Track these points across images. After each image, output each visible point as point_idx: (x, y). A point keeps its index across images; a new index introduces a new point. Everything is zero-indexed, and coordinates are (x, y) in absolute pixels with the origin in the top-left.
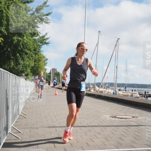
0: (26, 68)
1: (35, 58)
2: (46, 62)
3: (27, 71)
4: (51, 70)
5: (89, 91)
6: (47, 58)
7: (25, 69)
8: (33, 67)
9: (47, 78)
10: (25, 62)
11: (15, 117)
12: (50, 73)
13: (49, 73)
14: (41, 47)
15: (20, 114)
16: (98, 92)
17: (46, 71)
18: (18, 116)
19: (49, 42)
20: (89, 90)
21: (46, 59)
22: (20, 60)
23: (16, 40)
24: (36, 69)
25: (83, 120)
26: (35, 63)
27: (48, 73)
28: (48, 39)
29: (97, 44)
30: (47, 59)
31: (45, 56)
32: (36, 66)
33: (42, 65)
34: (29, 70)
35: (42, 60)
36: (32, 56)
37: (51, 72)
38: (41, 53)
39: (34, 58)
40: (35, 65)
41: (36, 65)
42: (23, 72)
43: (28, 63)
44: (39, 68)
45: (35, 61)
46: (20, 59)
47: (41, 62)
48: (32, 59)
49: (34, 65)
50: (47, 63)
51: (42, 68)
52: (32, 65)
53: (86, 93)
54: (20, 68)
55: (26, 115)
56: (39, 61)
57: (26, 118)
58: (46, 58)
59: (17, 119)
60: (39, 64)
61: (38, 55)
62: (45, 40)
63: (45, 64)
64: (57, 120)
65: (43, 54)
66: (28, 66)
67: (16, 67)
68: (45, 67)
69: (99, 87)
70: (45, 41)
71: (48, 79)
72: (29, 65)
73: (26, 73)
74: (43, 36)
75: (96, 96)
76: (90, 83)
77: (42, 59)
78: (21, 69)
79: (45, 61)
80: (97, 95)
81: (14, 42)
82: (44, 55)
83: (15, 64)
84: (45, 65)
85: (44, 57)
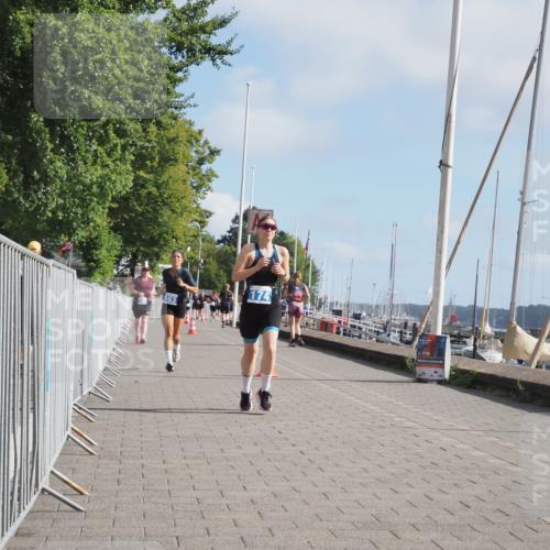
0: (84, 204)
1: (140, 143)
2: (204, 168)
3: (87, 222)
4: (236, 220)
5: (474, 355)
6: (213, 145)
7: (80, 211)
8: (123, 201)
9: (213, 267)
10: (82, 168)
11: (16, 502)
12: (230, 240)
13: (224, 240)
14: (180, 74)
15: (44, 483)
16: (529, 364)
17: (203, 223)
18: (34, 498)
19: (229, 43)
20: (471, 348)
21: (208, 152)
22: (50, 155)
23: (26, 29)
24: (142, 214)
25: (434, 535)
26: (142, 173)
27: (218, 237)
28: (223, 23)
29: (536, 60)
30: (214, 153)
31: (200, 132)
32: (144, 192)
33: (181, 187)
34: (101, 218)
35: (180, 157)
36: (121, 133)
37: (234, 231)
38: (176, 112)
39: (134, 144)
40: (139, 184)
41: (143, 186)
42: (66, 227)
43: (100, 172)
44: (165, 204)
45: (140, 161)
46: (50, 146)
47: (177, 171)
48: (124, 148)
49: (131, 184)
50: (210, 175)
51: (185, 209)
52: (119, 187)
53: (453, 369)
54: (46, 205)
55: (82, 494)
56: (167, 160)
57: (78, 510)
58: (206, 142)
59: (23, 514)
60: (165, 178)
61: (159, 124)
62: (203, 29)
63: (202, 183)
64: (270, 530)
65: (187, 117)
66: (95, 189)
67: (26, 197)
68: (200, 201)
69: (535, 333)
70: (203, 37)
71: (217, 275)
72: (101, 187)
73: (81, 234)
74: (195, 9)
75: (521, 388)
76: (479, 304)
77: (180, 149)
78: (53, 212)
79: (201, 162)
80: (523, 383)
81: (18, 42)
82: (195, 128)
83: (21, 177)
84: (197, 188)
85: (194, 138)
